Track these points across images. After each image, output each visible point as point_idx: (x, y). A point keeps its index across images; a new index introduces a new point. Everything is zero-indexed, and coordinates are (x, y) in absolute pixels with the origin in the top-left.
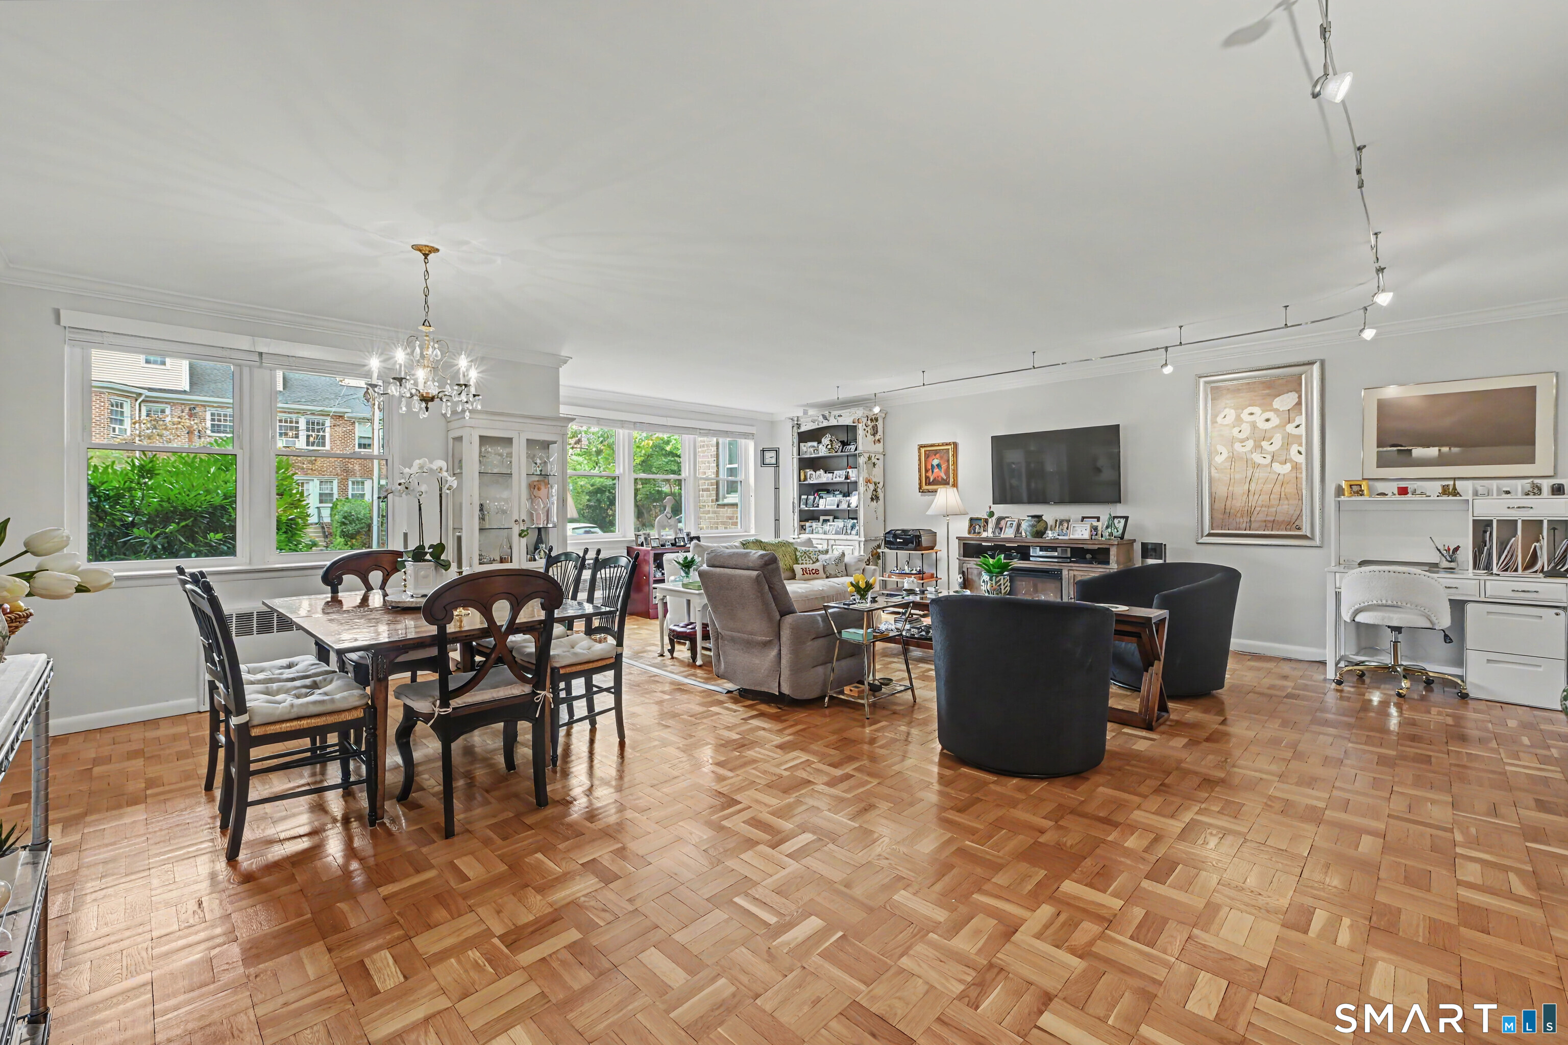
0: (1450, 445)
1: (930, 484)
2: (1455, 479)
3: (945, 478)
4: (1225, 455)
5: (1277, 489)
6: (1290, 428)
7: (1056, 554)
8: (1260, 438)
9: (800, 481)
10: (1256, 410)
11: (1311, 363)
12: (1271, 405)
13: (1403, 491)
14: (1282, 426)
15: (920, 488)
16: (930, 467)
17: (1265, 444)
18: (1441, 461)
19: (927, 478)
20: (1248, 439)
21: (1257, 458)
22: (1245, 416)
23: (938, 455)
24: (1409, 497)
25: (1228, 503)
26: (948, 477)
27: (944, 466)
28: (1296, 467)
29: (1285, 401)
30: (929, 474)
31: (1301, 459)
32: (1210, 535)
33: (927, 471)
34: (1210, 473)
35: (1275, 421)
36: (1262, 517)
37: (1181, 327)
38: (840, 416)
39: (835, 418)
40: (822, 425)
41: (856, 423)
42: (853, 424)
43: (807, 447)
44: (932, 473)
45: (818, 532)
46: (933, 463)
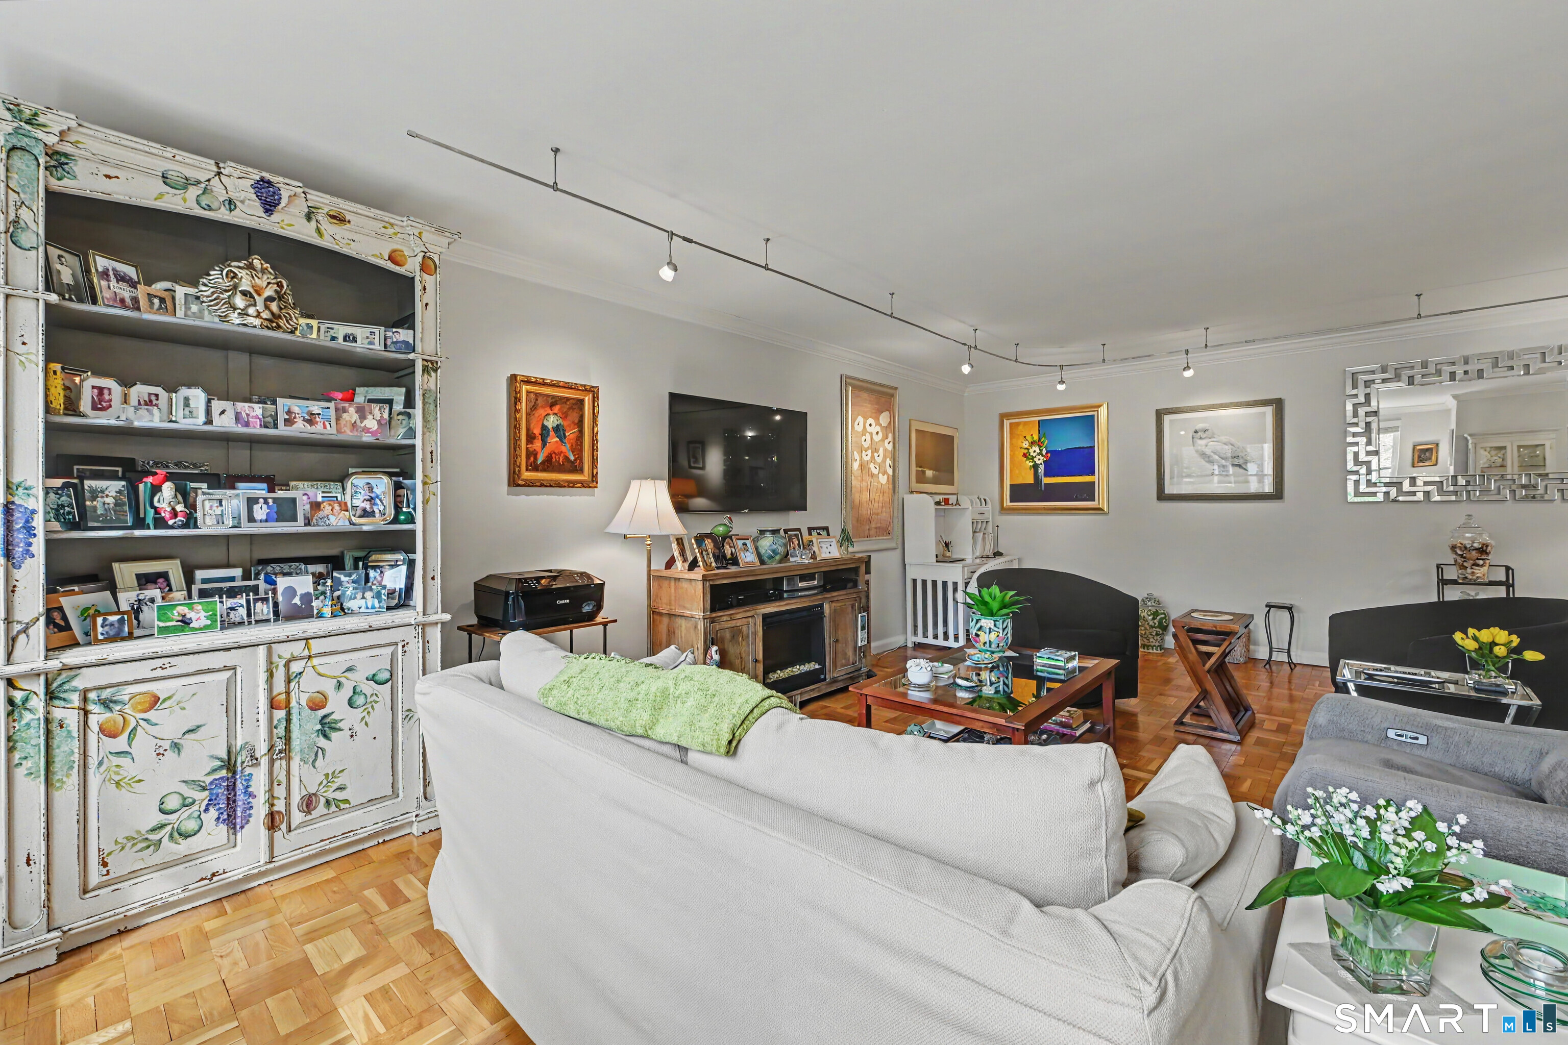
0: (935, 470)
1: (535, 468)
3: (572, 458)
4: (858, 462)
5: (881, 498)
6: (886, 443)
8: (874, 450)
9: (51, 408)
10: (873, 421)
11: (895, 388)
12: (879, 419)
14: (883, 441)
15: (513, 472)
16: (537, 431)
17: (876, 455)
18: (934, 481)
19: (532, 454)
20: (868, 449)
21: (872, 467)
22: (867, 425)
23: (556, 409)
26: (580, 457)
27: (571, 433)
28: (889, 478)
29: (884, 419)
30: (538, 444)
31: (891, 472)
33: (530, 438)
34: (851, 482)
35: (881, 435)
36: (875, 524)
38: (338, 219)
39: (309, 217)
40: (222, 215)
41: (412, 267)
42: (390, 266)
43: (105, 275)
44: (544, 443)
45: (185, 622)
46: (546, 423)
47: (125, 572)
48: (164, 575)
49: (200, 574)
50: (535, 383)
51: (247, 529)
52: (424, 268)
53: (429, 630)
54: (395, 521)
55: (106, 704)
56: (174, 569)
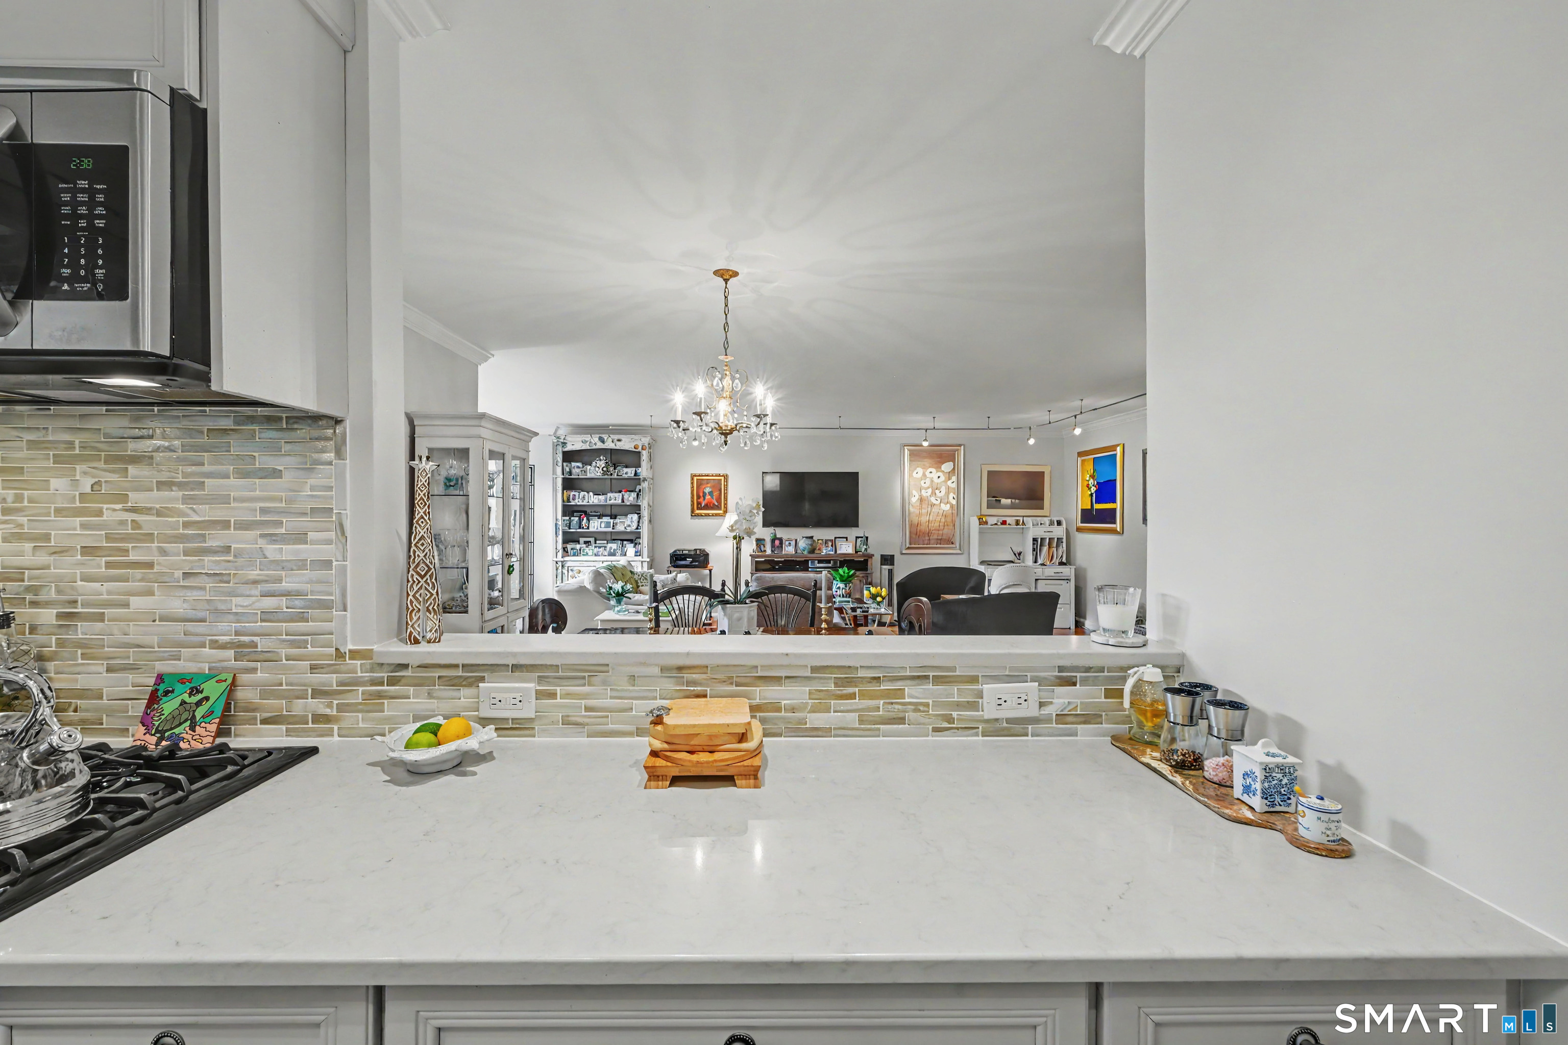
0: (1015, 499)
1: (701, 509)
2: (1023, 516)
3: (717, 504)
4: (917, 497)
5: (943, 520)
6: (949, 483)
7: (830, 565)
8: (935, 488)
9: (563, 501)
10: (933, 470)
11: (960, 445)
12: (941, 468)
13: (1004, 523)
14: (945, 482)
15: (693, 511)
16: (702, 495)
17: (937, 492)
18: (1012, 507)
19: (699, 503)
20: (929, 488)
21: (933, 500)
22: (927, 473)
23: (709, 484)
24: (1007, 526)
25: (919, 528)
26: (720, 503)
27: (716, 494)
28: (952, 506)
29: (947, 467)
30: (701, 500)
31: (954, 502)
32: (909, 548)
33: (698, 497)
34: (909, 510)
35: (943, 478)
36: (935, 537)
37: (934, 418)
38: (619, 440)
39: (613, 442)
40: (594, 447)
41: (640, 449)
42: (634, 450)
43: (574, 467)
44: (704, 499)
45: (587, 554)
46: (705, 490)
47: (582, 540)
48: (590, 542)
49: (598, 542)
50: (699, 476)
51: (600, 530)
52: (642, 449)
53: (643, 563)
54: (637, 529)
55: (572, 570)
56: (592, 540)
